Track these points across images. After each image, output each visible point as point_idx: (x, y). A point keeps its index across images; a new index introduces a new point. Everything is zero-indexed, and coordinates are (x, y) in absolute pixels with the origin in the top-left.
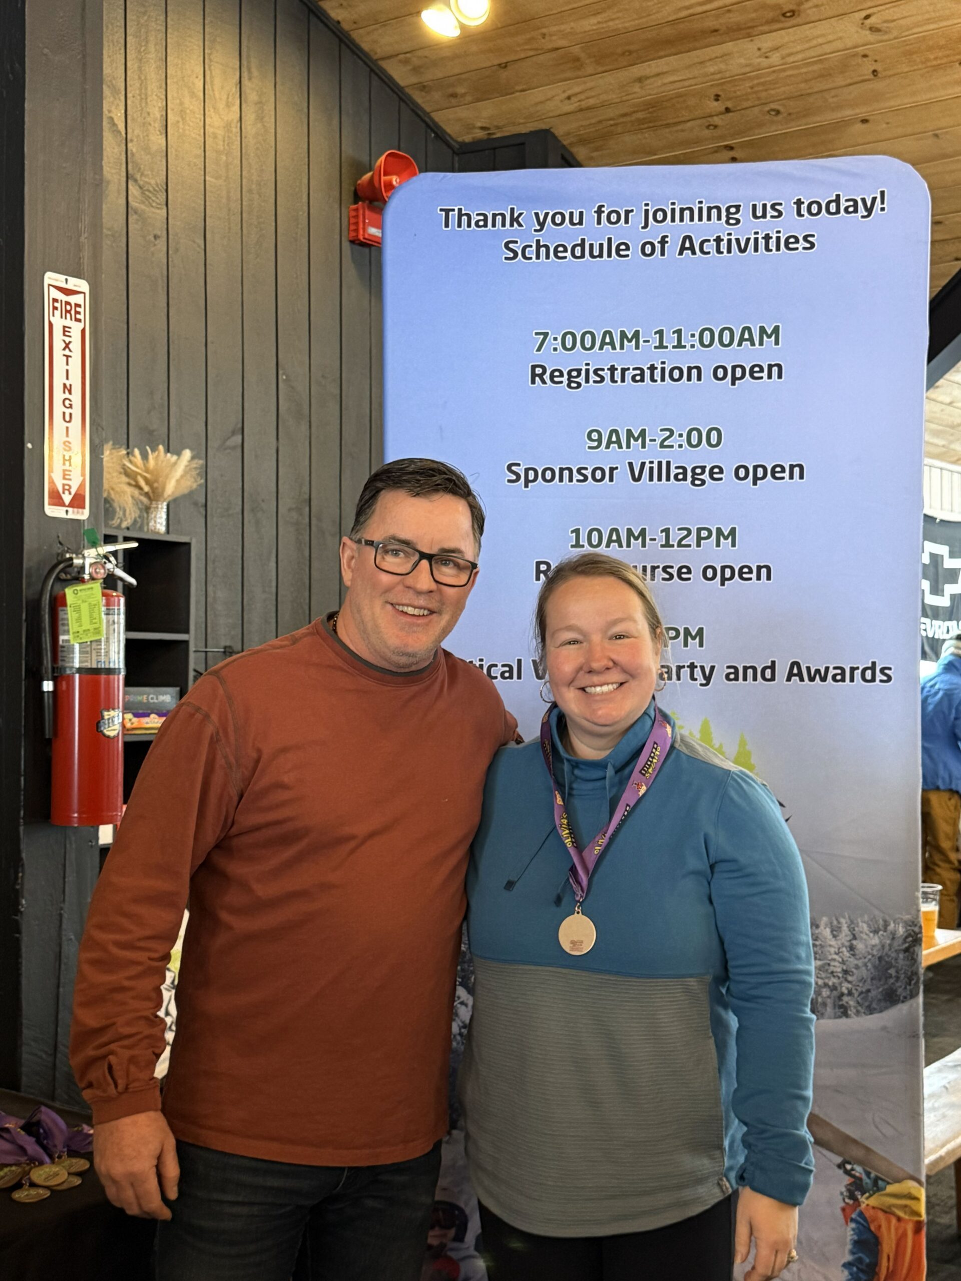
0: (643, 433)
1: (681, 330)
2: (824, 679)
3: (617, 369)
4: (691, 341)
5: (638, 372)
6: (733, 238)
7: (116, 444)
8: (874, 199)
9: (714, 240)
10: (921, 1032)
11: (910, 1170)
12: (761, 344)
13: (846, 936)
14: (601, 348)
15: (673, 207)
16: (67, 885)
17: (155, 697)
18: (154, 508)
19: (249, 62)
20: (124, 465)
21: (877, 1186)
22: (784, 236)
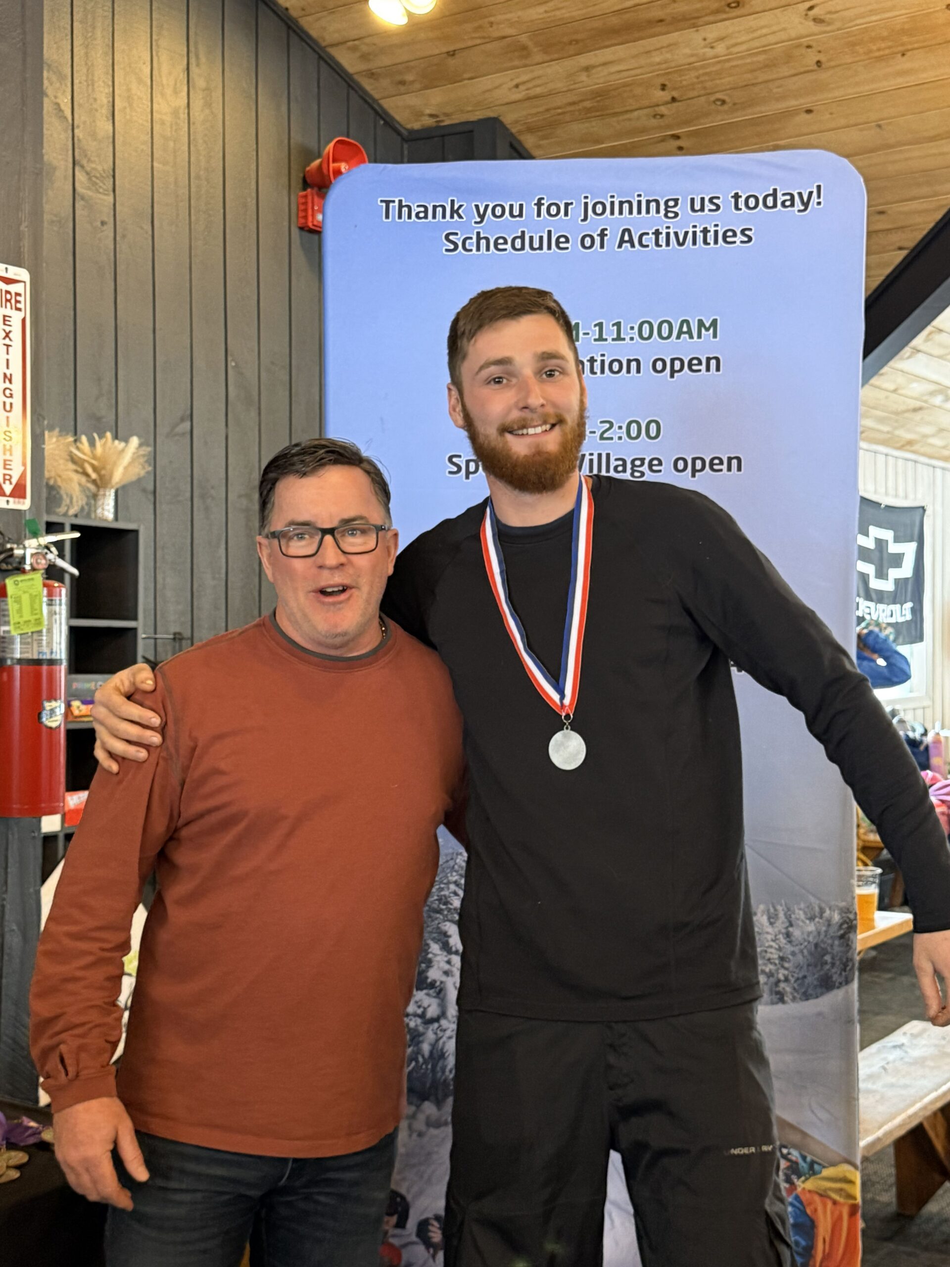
1: (620, 322)
4: (632, 333)
6: (671, 231)
7: (63, 431)
8: (811, 193)
9: (653, 233)
10: (856, 1017)
11: (843, 1153)
12: (699, 336)
13: (783, 923)
15: (612, 200)
16: (10, 876)
18: (102, 495)
19: (196, 48)
20: (71, 452)
21: (813, 1170)
22: (721, 229)
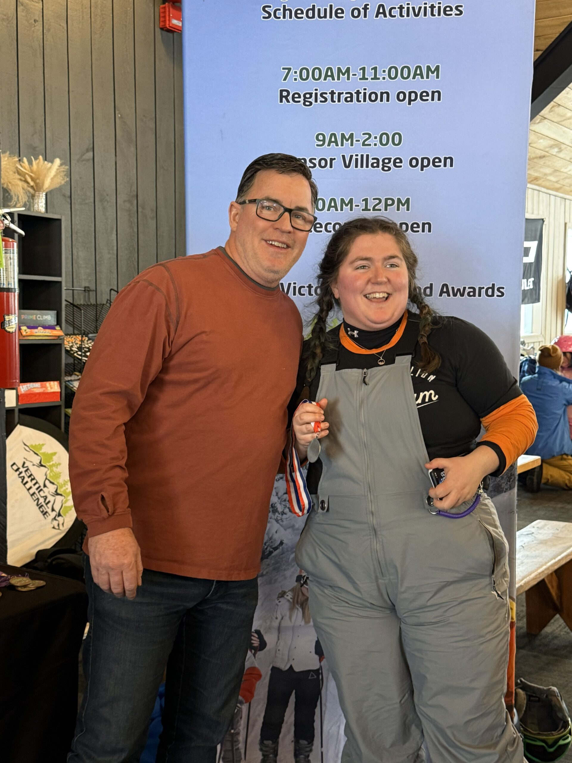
0: (352, 136)
1: (376, 67)
2: (462, 295)
3: (335, 93)
4: (383, 75)
5: (349, 95)
6: (410, 6)
7: (12, 154)
9: (398, 8)
10: (516, 510)
12: (428, 77)
14: (325, 79)
17: (41, 317)
18: (37, 196)
20: (17, 167)
22: (443, 6)
